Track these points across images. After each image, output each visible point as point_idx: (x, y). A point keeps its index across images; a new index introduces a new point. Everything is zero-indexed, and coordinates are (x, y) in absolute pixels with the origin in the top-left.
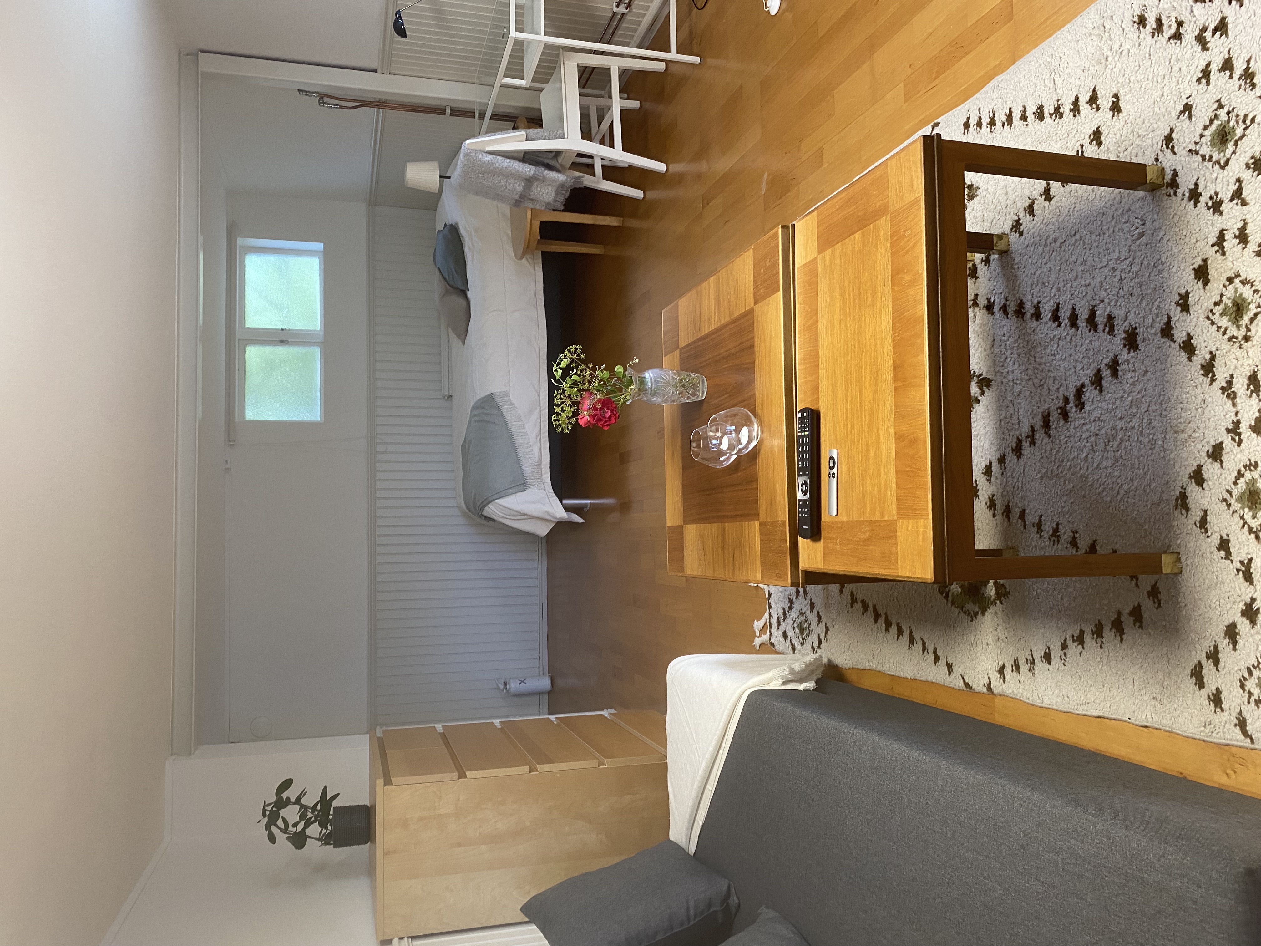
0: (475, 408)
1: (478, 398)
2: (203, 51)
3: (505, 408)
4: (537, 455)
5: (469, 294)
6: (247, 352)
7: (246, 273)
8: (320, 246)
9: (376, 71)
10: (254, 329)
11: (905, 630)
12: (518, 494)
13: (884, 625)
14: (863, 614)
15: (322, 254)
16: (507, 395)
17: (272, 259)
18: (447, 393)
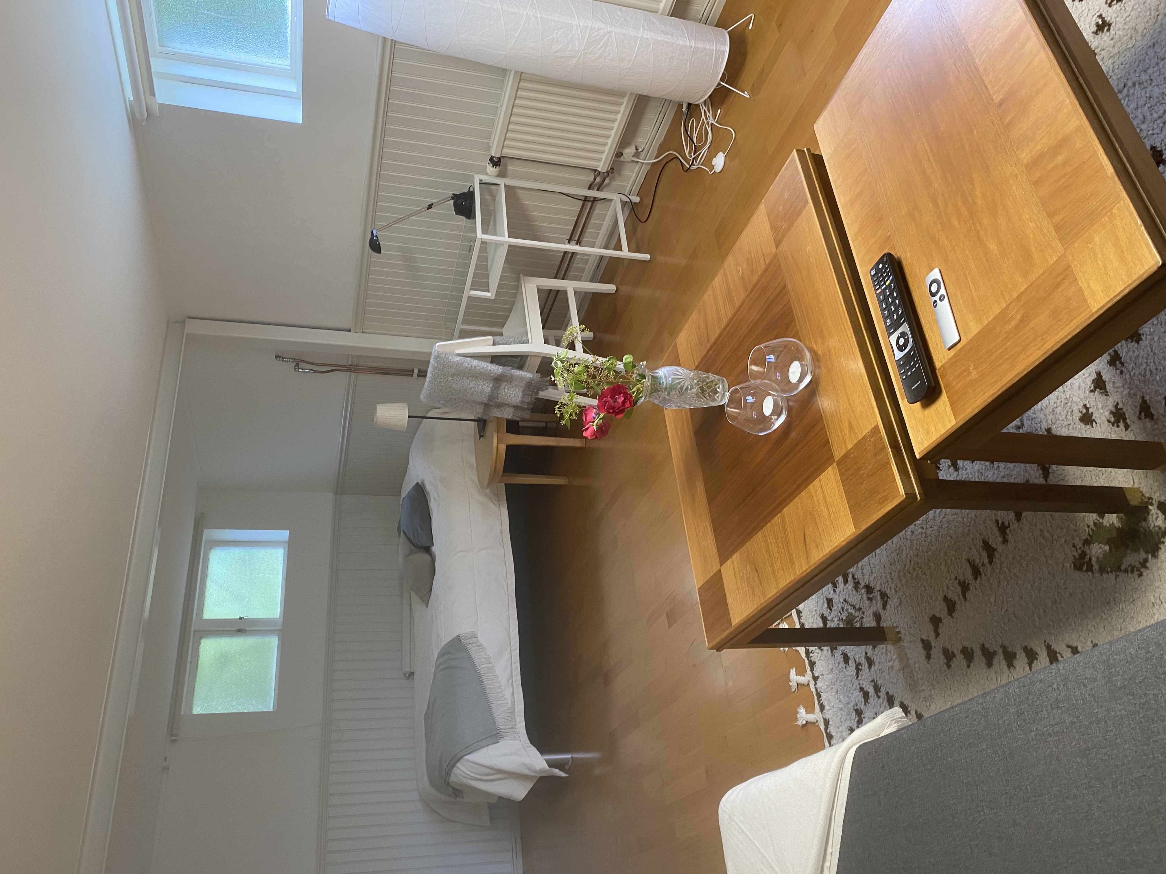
0: (441, 655)
1: (443, 644)
2: (190, 318)
3: (473, 651)
4: (509, 701)
5: (434, 549)
6: (202, 644)
7: (210, 565)
8: (284, 535)
9: (350, 331)
10: (210, 619)
11: (1038, 650)
12: (490, 747)
13: (1004, 662)
14: (969, 667)
15: (287, 545)
16: (474, 636)
17: (236, 552)
18: (407, 670)
